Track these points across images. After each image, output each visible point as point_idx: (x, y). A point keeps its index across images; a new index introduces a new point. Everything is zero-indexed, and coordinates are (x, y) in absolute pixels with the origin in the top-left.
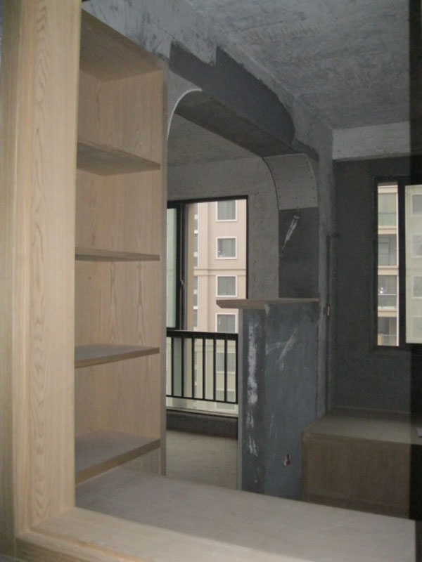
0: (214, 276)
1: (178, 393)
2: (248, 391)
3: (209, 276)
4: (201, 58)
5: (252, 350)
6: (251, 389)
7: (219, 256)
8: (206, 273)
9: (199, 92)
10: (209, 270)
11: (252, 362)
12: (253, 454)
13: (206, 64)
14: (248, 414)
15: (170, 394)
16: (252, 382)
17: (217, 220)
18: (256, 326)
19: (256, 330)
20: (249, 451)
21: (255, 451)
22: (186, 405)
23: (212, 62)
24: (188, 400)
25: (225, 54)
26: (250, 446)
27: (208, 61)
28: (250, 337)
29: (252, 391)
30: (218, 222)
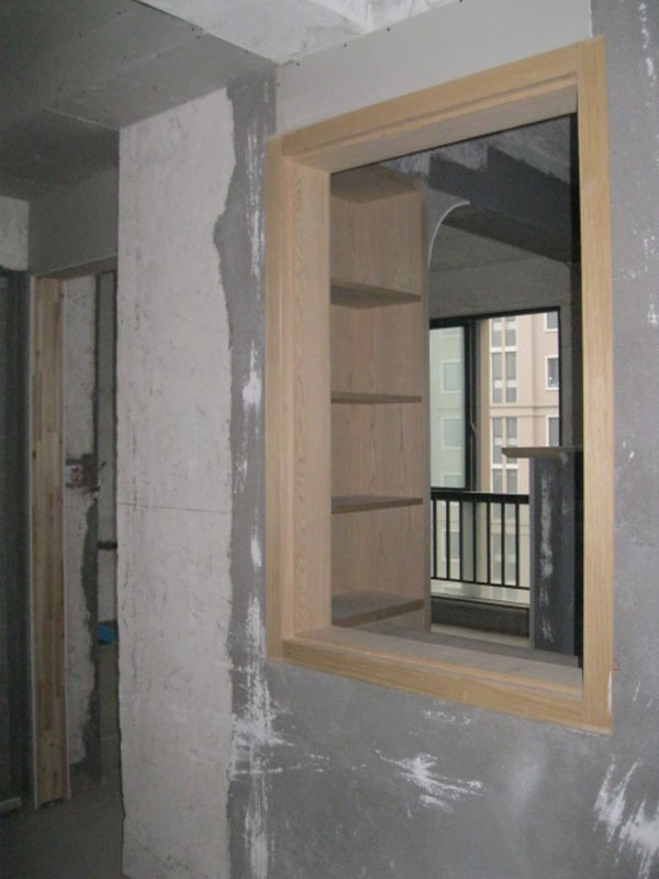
0: (544, 416)
1: (468, 576)
2: (542, 561)
3: (535, 417)
4: (468, 165)
5: (546, 509)
6: (544, 557)
7: (549, 386)
8: (530, 412)
9: (466, 206)
10: (535, 408)
11: (546, 524)
12: (549, 641)
13: (474, 171)
14: (542, 590)
15: (458, 577)
16: (546, 549)
17: (546, 330)
18: (550, 479)
19: (551, 484)
20: (542, 635)
21: (550, 636)
22: (479, 594)
23: (482, 167)
24: (483, 587)
25: (500, 153)
26: (544, 629)
27: (476, 166)
28: (543, 494)
29: (546, 561)
30: (548, 333)
